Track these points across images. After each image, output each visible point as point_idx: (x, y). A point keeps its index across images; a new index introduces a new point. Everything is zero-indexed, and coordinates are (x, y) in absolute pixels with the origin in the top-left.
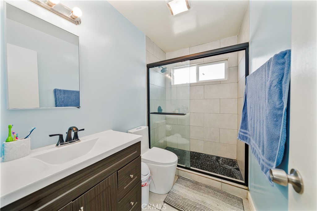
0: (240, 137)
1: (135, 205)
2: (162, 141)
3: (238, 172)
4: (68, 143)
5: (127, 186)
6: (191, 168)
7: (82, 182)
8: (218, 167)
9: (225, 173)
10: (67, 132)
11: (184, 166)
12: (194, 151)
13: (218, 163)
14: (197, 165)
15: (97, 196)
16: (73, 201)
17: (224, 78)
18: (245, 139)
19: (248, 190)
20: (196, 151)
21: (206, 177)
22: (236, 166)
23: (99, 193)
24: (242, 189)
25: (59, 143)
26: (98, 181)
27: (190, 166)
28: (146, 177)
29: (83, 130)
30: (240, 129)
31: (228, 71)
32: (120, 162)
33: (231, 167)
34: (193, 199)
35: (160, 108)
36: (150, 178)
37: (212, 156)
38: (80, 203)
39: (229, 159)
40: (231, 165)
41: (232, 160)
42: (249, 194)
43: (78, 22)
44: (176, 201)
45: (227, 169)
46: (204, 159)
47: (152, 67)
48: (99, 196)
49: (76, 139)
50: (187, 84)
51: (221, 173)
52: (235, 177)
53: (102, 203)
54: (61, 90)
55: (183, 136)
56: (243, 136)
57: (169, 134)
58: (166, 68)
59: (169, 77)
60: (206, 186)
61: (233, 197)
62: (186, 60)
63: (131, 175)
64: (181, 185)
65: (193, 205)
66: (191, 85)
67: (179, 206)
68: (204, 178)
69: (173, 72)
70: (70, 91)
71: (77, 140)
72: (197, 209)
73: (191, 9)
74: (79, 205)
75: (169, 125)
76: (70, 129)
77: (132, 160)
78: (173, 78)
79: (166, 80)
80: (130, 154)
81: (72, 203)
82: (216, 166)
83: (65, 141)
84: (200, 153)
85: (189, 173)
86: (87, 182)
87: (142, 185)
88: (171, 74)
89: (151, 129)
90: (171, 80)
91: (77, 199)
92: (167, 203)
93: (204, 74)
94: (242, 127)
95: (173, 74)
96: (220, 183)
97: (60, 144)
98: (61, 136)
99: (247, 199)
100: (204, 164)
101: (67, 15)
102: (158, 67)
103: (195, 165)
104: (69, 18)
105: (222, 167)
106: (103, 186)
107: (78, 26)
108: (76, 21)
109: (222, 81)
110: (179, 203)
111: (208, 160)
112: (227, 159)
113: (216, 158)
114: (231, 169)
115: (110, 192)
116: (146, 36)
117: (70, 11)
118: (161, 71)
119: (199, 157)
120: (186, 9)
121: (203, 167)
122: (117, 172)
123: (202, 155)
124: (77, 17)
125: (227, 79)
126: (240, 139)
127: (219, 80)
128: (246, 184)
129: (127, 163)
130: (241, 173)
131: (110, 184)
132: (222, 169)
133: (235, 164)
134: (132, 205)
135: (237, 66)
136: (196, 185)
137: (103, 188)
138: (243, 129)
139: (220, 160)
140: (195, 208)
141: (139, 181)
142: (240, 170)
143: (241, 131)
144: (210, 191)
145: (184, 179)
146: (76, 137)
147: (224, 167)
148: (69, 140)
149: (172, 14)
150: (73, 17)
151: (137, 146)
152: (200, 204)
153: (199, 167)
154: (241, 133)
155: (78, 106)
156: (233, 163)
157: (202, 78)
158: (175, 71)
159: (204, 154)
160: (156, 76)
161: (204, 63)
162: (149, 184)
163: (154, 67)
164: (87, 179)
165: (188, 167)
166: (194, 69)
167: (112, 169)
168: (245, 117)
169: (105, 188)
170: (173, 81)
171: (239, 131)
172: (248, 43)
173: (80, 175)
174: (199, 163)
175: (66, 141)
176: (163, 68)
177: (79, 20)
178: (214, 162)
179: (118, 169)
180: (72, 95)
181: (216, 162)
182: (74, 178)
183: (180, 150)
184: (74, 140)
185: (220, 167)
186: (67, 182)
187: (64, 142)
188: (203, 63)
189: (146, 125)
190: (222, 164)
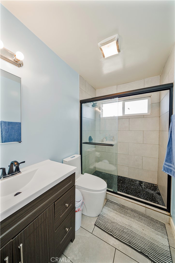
0: (164, 169)
1: (70, 230)
2: (92, 167)
3: (160, 197)
4: (10, 176)
5: (63, 215)
6: (118, 192)
7: (21, 219)
8: (141, 191)
9: (148, 198)
10: (9, 165)
11: (112, 190)
12: (120, 175)
13: (141, 187)
14: (122, 189)
15: (36, 229)
16: (12, 239)
17: (147, 112)
18: (169, 171)
19: (170, 216)
20: (121, 176)
21: (132, 202)
22: (157, 191)
23: (37, 226)
24: (164, 215)
25: (2, 176)
26: (37, 216)
27: (117, 190)
28: (79, 203)
29: (24, 162)
30: (164, 162)
31: (151, 106)
32: (56, 194)
33: (152, 192)
34: (120, 223)
35: (90, 138)
36: (83, 203)
37: (136, 181)
38: (20, 240)
39: (150, 183)
40: (153, 190)
41: (153, 184)
42: (171, 219)
43: (20, 64)
44: (105, 225)
45: (149, 193)
46: (128, 183)
47: (84, 103)
48: (37, 228)
49: (17, 171)
50: (114, 117)
51: (145, 197)
52: (157, 202)
53: (40, 235)
54: (6, 122)
55: (110, 163)
56: (168, 168)
57: (98, 160)
58: (97, 103)
59: (99, 110)
60: (132, 210)
61: (157, 222)
62: (115, 98)
63: (66, 204)
64: (109, 209)
65: (120, 229)
66: (120, 118)
67: (108, 229)
68: (130, 202)
69: (102, 106)
70: (14, 122)
71: (19, 172)
72: (124, 233)
73: (121, 52)
74: (19, 242)
75: (98, 152)
76: (12, 164)
77: (67, 190)
78: (102, 111)
79: (96, 113)
80: (65, 185)
81: (12, 241)
82: (140, 190)
83: (7, 173)
84: (125, 178)
85: (117, 197)
86: (27, 218)
87: (76, 211)
88: (100, 107)
89: (83, 156)
90: (100, 112)
91: (16, 237)
92: (97, 226)
93: (129, 109)
94: (166, 161)
95: (102, 108)
96: (145, 208)
97: (2, 178)
98: (4, 170)
99: (169, 224)
100: (129, 188)
101: (10, 59)
102: (89, 103)
103: (121, 189)
104: (13, 62)
105: (144, 191)
106: (42, 219)
107: (20, 68)
108: (18, 64)
109: (145, 115)
110: (108, 226)
111: (132, 184)
112: (149, 184)
113: (139, 182)
114: (153, 194)
115: (48, 223)
116: (80, 76)
117: (13, 55)
118: (92, 106)
119: (125, 181)
120: (116, 52)
121: (128, 191)
122: (54, 204)
123: (126, 179)
124: (19, 60)
125: (149, 114)
126: (164, 171)
127: (142, 114)
128: (168, 210)
129: (63, 194)
130: (162, 197)
131: (47, 216)
132: (145, 193)
133: (156, 189)
134: (67, 231)
135: (160, 103)
136: (122, 209)
137: (41, 220)
138: (168, 162)
139: (143, 184)
140: (123, 232)
141: (74, 207)
142: (161, 195)
143: (165, 164)
144: (136, 215)
145: (112, 202)
146: (18, 170)
147: (146, 192)
148: (11, 173)
149: (104, 57)
150: (16, 60)
151: (72, 177)
152: (127, 228)
153: (125, 190)
154: (166, 166)
155: (19, 140)
156: (154, 187)
157: (127, 112)
158: (104, 105)
159: (129, 178)
160: (88, 109)
161: (130, 99)
162: (82, 209)
163: (86, 103)
164: (27, 215)
165: (115, 191)
166: (121, 103)
167: (50, 202)
168: (169, 152)
169: (43, 220)
170: (102, 114)
171: (164, 164)
172: (172, 84)
173: (20, 212)
174: (125, 187)
175: (9, 174)
176: (93, 103)
177: (21, 63)
178: (137, 187)
179: (55, 201)
180: (16, 126)
181: (139, 186)
182: (13, 217)
183: (107, 174)
184: (15, 172)
185: (143, 191)
186: (7, 222)
187: (6, 175)
188: (128, 99)
189: (79, 153)
190: (144, 189)
